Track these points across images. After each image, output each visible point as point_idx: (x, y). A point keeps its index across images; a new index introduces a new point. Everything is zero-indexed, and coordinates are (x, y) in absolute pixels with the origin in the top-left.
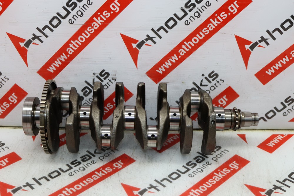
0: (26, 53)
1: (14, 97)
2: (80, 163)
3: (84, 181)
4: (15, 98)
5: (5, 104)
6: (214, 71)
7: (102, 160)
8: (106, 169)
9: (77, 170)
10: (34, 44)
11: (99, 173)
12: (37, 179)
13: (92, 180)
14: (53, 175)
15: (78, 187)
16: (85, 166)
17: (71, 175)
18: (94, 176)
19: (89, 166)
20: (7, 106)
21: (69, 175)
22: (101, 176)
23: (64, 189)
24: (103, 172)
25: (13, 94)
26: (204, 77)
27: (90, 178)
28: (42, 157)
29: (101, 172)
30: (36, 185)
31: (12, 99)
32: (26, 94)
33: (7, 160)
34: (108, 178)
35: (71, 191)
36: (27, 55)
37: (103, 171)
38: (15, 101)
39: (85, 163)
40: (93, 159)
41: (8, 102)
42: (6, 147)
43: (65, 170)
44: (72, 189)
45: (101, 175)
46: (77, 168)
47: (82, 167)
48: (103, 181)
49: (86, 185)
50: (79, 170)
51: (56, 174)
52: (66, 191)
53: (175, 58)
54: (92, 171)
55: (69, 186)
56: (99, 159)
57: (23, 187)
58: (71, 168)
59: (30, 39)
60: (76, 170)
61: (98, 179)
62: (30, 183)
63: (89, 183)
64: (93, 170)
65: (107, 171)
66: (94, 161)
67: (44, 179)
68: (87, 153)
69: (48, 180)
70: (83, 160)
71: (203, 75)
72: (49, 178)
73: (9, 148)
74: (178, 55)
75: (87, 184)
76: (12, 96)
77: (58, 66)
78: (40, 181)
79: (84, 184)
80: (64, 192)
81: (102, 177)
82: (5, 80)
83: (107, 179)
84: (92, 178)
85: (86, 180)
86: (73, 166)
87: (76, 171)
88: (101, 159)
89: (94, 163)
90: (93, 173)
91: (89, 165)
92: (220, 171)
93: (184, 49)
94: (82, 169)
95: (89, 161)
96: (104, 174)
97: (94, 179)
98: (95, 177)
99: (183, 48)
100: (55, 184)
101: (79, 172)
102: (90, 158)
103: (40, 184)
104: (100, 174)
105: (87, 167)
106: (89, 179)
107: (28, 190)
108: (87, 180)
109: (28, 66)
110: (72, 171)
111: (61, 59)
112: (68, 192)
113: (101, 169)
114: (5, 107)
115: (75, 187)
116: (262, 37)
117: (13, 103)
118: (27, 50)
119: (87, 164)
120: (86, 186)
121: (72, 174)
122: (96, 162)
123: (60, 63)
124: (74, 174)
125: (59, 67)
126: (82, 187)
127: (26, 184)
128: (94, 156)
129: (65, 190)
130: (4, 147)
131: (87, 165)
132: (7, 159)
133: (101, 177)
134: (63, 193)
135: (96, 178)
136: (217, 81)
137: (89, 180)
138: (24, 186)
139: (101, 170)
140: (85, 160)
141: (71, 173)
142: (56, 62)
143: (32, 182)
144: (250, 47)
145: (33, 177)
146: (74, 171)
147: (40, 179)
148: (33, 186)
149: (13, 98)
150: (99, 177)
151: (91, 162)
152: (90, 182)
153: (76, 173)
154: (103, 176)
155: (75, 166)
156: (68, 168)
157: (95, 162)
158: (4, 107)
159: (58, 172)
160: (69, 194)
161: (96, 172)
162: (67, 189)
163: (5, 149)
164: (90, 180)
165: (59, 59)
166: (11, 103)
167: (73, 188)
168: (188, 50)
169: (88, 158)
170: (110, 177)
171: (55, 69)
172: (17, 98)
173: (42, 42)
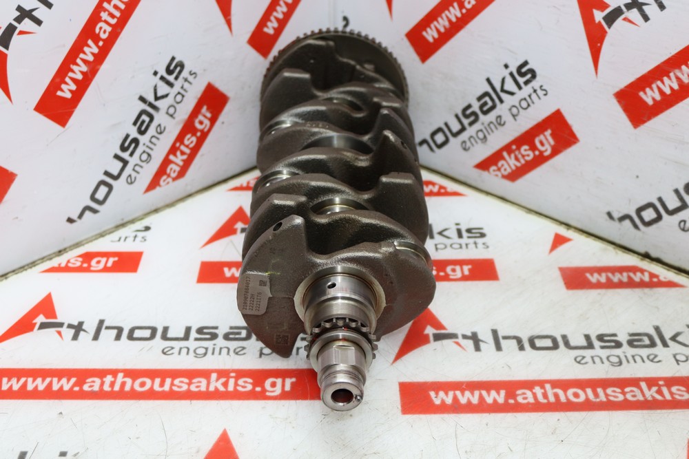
1: (547, 139)
2: (618, 345)
3: (600, 390)
4: (549, 143)
5: (525, 150)
7: (678, 364)
8: (674, 389)
9: (601, 358)
10: (625, 19)
11: (650, 388)
12: (501, 334)
13: (621, 398)
14: (539, 343)
15: (576, 395)
16: (626, 356)
17: (579, 361)
18: (632, 391)
19: (635, 362)
20: (528, 155)
21: (575, 359)
22: (650, 398)
23: (541, 383)
24: (660, 392)
25: (548, 133)
27: (618, 390)
29: (654, 389)
30: (488, 346)
32: (573, 140)
33: (470, 270)
34: (664, 411)
35: (556, 396)
36: (602, 44)
37: (665, 390)
38: (546, 150)
39: (631, 351)
40: (659, 350)
41: (533, 148)
42: (484, 244)
43: (573, 343)
44: (560, 392)
45: (652, 396)
46: (605, 353)
47: (618, 357)
48: (645, 412)
49: (598, 400)
50: (605, 360)
51: (548, 343)
52: (543, 391)
54: (633, 376)
55: (556, 384)
56: (672, 356)
57: (460, 337)
58: (590, 346)
59: (619, 7)
60: (598, 356)
61: (638, 401)
62: (480, 337)
63: (607, 398)
64: (641, 375)
66: (656, 356)
67: (514, 342)
68: (653, 332)
69: (522, 348)
70: (630, 343)
72: (527, 345)
73: (488, 247)
75: (603, 398)
76: (545, 136)
77: (668, 91)
78: (503, 343)
79: (596, 395)
80: (538, 390)
81: (649, 401)
82: (540, 93)
83: (659, 411)
84: (624, 393)
86: (597, 344)
87: (597, 360)
88: (677, 361)
89: (652, 361)
90: (635, 382)
91: (638, 359)
94: (615, 360)
95: (644, 352)
96: (659, 397)
97: (629, 397)
100: (530, 363)
101: (603, 363)
102: (653, 344)
103: (498, 347)
104: (651, 394)
105: (628, 361)
106: (614, 391)
107: (465, 347)
108: (609, 391)
109: (596, 73)
110: (588, 353)
111: (680, 75)
112: (545, 395)
113: (661, 383)
114: (523, 156)
115: (570, 392)
117: (541, 153)
118: (606, 32)
119: (633, 354)
120: (595, 403)
121: (583, 362)
122: (659, 361)
123: (676, 87)
124: (586, 363)
125: (670, 95)
126: (587, 399)
127: (470, 334)
128: (665, 345)
129: (543, 387)
130: (480, 241)
131: (633, 357)
132: (470, 267)
133: (646, 401)
134: (534, 391)
135: (634, 396)
137: (613, 394)
138: (465, 337)
139: (660, 386)
140: (636, 343)
141: (584, 357)
142: (665, 79)
143: (485, 335)
145: (494, 328)
146: (592, 357)
147: (505, 338)
148: (482, 345)
149: (546, 141)
150: (641, 398)
151: (648, 357)
152: (612, 398)
153: (594, 362)
154: (655, 400)
155: (602, 347)
156: (584, 343)
157: (656, 360)
158: (520, 156)
159: (554, 340)
160: (545, 401)
161: (643, 385)
162: (548, 386)
163: (480, 246)
164: (615, 394)
165: (675, 74)
166: (537, 153)
167: (565, 391)
169: (647, 342)
170: (670, 411)
171: (658, 97)
172: (552, 142)
173: (646, 18)
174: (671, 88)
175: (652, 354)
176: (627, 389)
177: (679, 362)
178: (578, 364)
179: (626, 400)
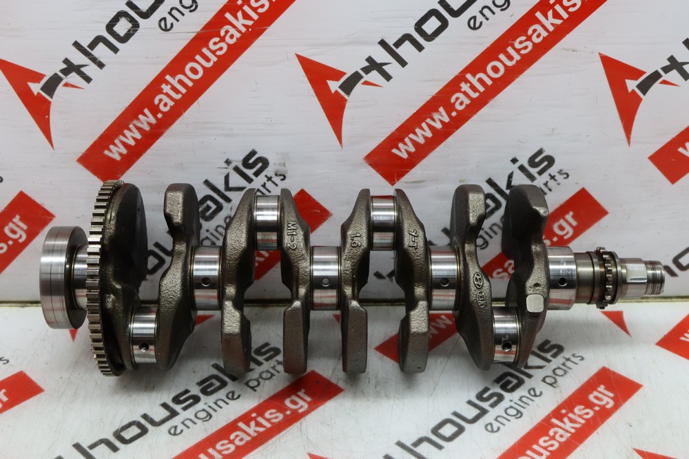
0: (48, 112)
1: (18, 226)
2: (196, 399)
3: (211, 451)
4: (22, 229)
6: (544, 149)
7: (255, 391)
8: (267, 415)
9: (191, 420)
10: (66, 85)
11: (248, 424)
12: (85, 445)
13: (232, 448)
14: (127, 435)
16: (210, 407)
17: (174, 432)
18: (237, 436)
19: (221, 407)
20: (2, 248)
21: (170, 433)
22: (256, 434)
24: (258, 424)
25: (17, 219)
26: (518, 164)
27: (226, 442)
28: (96, 384)
29: (253, 424)
31: (14, 232)
32: (48, 218)
33: (5, 394)
34: (274, 439)
36: (49, 115)
37: (260, 419)
38: (21, 237)
39: (210, 400)
40: (232, 386)
41: (4, 238)
43: (157, 419)
45: (255, 431)
46: (190, 413)
47: (204, 410)
48: (260, 448)
50: (196, 420)
51: (135, 431)
53: (441, 116)
54: (229, 422)
56: (246, 387)
58: (174, 414)
59: (56, 74)
60: (188, 419)
61: (247, 443)
63: (222, 455)
64: (233, 417)
65: (268, 420)
66: (233, 393)
67: (103, 447)
68: (215, 372)
69: (115, 449)
70: (204, 392)
71: (514, 161)
72: (117, 444)
73: (8, 361)
74: (450, 108)
76: (14, 223)
77: (132, 143)
78: (94, 453)
81: (257, 436)
83: (270, 442)
84: (232, 442)
85: (214, 448)
86: (178, 408)
87: (188, 423)
88: (253, 388)
89: (233, 399)
90: (232, 427)
91: (220, 403)
92: (567, 413)
93: (465, 94)
94: (203, 415)
95: (222, 394)
96: (261, 430)
97: (238, 443)
98: (238, 438)
99: (463, 90)
101: (195, 423)
102: (224, 384)
104: (252, 429)
105: (215, 411)
106: (223, 445)
108: (218, 446)
109: (52, 146)
110: (176, 421)
111: (139, 125)
113: (254, 415)
116: (672, 59)
117: (15, 241)
118: (50, 102)
119: (214, 401)
121: (178, 431)
122: (239, 396)
123: (139, 136)
124: (182, 431)
125: (135, 145)
128: (233, 379)
131: (216, 403)
133: (254, 439)
135: (241, 440)
136: (550, 175)
137: (224, 447)
139: (254, 419)
140: (209, 390)
141: (176, 427)
142: (126, 132)
143: (71, 455)
144: (638, 86)
145: (75, 442)
146: (183, 423)
147: (92, 447)
151: (227, 397)
152: (226, 452)
153: (188, 427)
154: (260, 434)
155: (185, 409)
156: (166, 413)
157: (236, 396)
159: (139, 425)
161: (241, 425)
164: (226, 447)
165: (135, 125)
166: (10, 243)
168: (475, 95)
169: (217, 384)
170: (278, 437)
171: (124, 151)
172: (25, 227)
173: (88, 79)
174: (135, 139)
175: (229, 393)
176: (232, 437)
177: (255, 388)
178: (176, 437)
179: (237, 447)
